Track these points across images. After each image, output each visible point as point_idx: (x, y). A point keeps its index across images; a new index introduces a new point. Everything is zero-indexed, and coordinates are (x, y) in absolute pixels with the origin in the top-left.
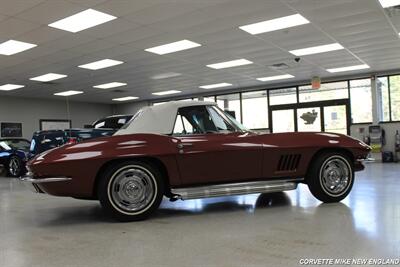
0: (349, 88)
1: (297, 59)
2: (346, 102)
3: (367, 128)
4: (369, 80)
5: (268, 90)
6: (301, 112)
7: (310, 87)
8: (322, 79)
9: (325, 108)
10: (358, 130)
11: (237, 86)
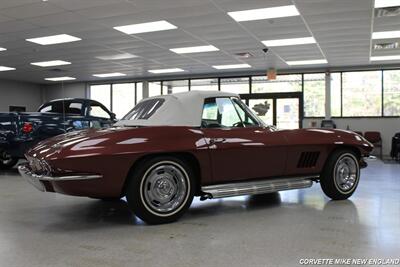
0: (303, 80)
1: (265, 50)
2: (299, 95)
3: (319, 122)
4: (324, 75)
5: (219, 78)
6: (253, 103)
7: (265, 78)
8: (278, 71)
9: (278, 100)
10: (310, 124)
11: (187, 72)
